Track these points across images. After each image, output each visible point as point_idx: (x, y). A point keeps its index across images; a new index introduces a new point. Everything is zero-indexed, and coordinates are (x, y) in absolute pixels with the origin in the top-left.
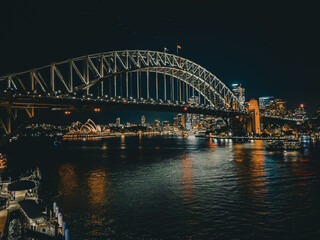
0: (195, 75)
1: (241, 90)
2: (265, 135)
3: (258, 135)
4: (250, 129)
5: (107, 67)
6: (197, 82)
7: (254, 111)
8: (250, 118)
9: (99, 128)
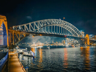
0: (69, 26)
1: (83, 33)
2: (90, 45)
3: (88, 45)
4: (85, 43)
5: (43, 24)
6: (69, 28)
7: (87, 38)
8: (86, 40)
9: (41, 43)
